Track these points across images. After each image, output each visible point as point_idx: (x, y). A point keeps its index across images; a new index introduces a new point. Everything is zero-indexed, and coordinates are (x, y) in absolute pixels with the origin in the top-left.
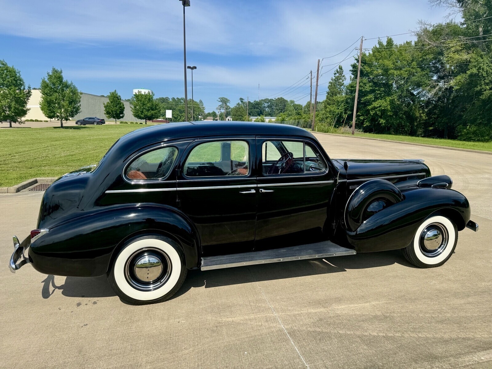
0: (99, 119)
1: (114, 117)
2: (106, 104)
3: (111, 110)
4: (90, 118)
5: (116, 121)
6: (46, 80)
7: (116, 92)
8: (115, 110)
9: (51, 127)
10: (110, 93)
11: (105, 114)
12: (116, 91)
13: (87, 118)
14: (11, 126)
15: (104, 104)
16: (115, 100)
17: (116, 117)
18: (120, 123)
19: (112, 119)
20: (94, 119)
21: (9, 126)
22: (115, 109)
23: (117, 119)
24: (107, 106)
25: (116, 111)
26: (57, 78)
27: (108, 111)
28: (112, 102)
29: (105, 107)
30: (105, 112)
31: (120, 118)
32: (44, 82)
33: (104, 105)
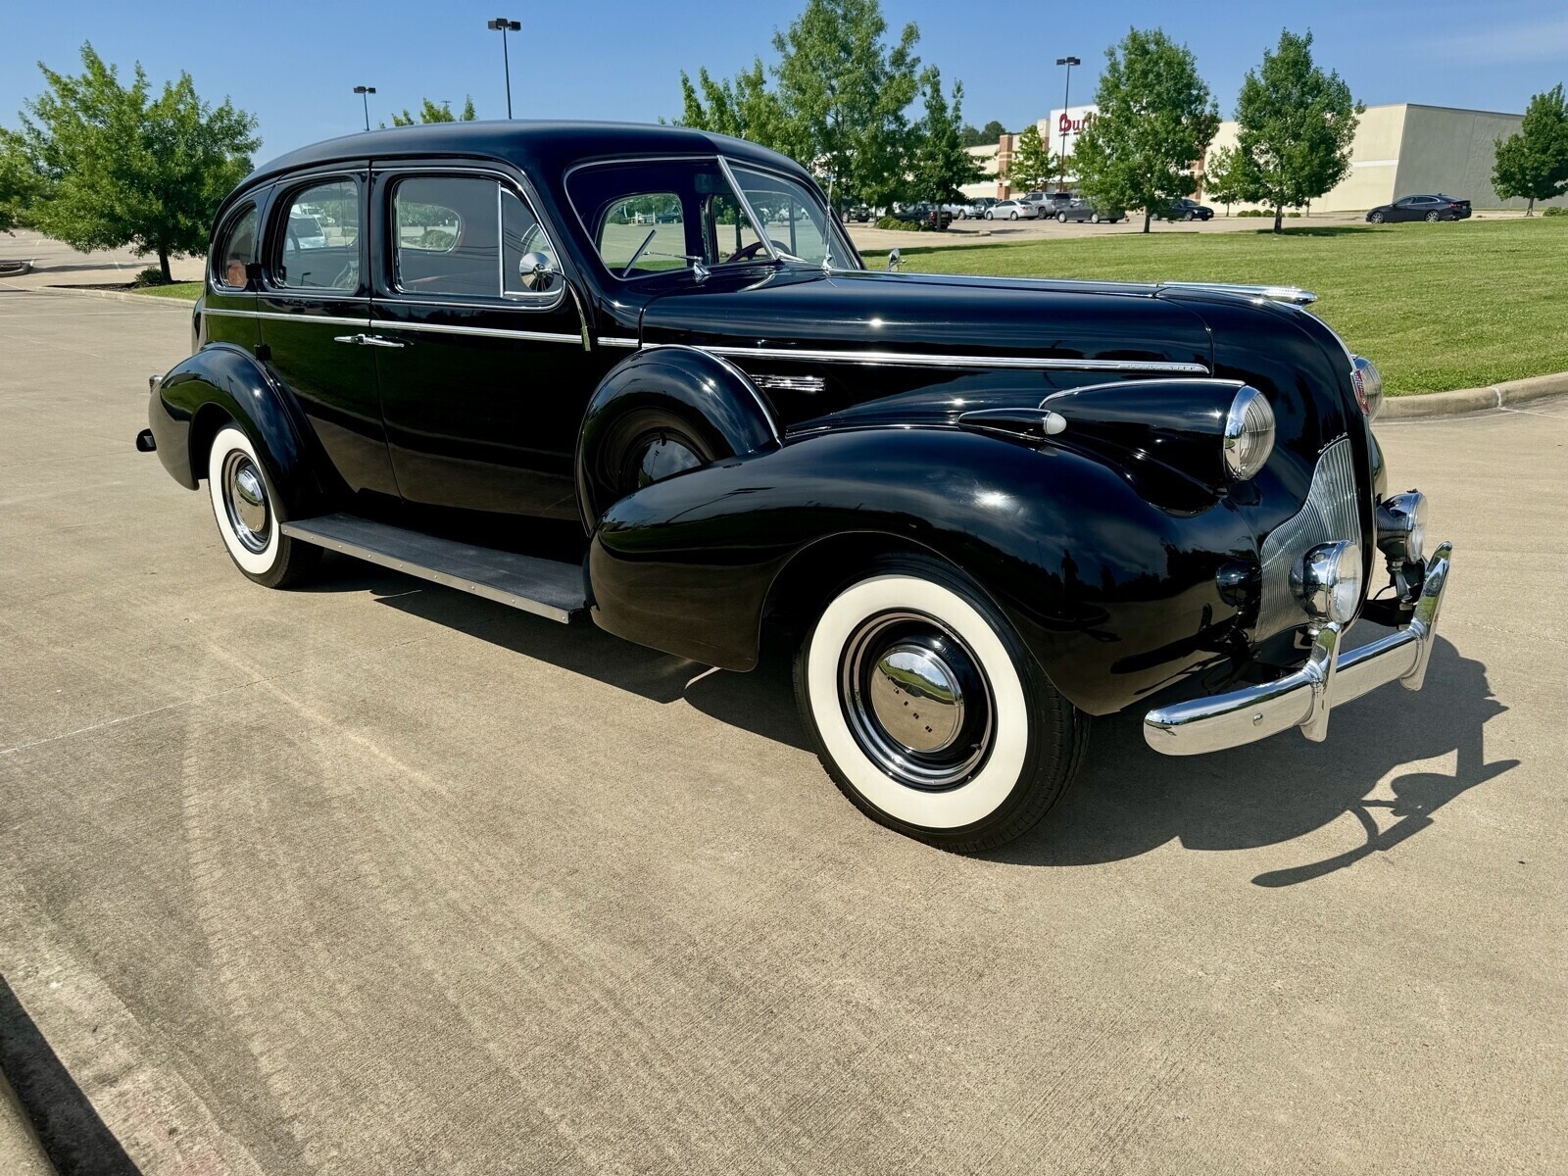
0: (1448, 201)
1: (1525, 195)
2: (1505, 143)
3: (1520, 166)
4: (1415, 200)
5: (1531, 206)
6: (1258, 76)
7: (1559, 93)
8: (1536, 165)
9: (1249, 231)
10: (1534, 97)
11: (1494, 181)
12: (1560, 88)
13: (1410, 199)
14: (1147, 230)
15: (1498, 144)
16: (1546, 124)
17: (1533, 193)
18: (1545, 214)
19: (1519, 199)
20: (1431, 200)
21: (1142, 231)
22: (1535, 161)
23: (1536, 200)
24: (1509, 151)
25: (1536, 169)
26: (1288, 63)
27: (1506, 171)
28: (1530, 134)
29: (1499, 155)
30: (1496, 175)
31: (1549, 196)
32: (1252, 84)
33: (1496, 149)
